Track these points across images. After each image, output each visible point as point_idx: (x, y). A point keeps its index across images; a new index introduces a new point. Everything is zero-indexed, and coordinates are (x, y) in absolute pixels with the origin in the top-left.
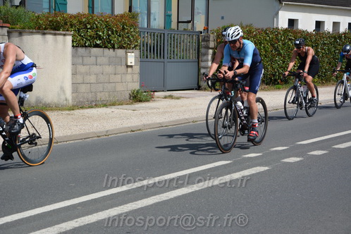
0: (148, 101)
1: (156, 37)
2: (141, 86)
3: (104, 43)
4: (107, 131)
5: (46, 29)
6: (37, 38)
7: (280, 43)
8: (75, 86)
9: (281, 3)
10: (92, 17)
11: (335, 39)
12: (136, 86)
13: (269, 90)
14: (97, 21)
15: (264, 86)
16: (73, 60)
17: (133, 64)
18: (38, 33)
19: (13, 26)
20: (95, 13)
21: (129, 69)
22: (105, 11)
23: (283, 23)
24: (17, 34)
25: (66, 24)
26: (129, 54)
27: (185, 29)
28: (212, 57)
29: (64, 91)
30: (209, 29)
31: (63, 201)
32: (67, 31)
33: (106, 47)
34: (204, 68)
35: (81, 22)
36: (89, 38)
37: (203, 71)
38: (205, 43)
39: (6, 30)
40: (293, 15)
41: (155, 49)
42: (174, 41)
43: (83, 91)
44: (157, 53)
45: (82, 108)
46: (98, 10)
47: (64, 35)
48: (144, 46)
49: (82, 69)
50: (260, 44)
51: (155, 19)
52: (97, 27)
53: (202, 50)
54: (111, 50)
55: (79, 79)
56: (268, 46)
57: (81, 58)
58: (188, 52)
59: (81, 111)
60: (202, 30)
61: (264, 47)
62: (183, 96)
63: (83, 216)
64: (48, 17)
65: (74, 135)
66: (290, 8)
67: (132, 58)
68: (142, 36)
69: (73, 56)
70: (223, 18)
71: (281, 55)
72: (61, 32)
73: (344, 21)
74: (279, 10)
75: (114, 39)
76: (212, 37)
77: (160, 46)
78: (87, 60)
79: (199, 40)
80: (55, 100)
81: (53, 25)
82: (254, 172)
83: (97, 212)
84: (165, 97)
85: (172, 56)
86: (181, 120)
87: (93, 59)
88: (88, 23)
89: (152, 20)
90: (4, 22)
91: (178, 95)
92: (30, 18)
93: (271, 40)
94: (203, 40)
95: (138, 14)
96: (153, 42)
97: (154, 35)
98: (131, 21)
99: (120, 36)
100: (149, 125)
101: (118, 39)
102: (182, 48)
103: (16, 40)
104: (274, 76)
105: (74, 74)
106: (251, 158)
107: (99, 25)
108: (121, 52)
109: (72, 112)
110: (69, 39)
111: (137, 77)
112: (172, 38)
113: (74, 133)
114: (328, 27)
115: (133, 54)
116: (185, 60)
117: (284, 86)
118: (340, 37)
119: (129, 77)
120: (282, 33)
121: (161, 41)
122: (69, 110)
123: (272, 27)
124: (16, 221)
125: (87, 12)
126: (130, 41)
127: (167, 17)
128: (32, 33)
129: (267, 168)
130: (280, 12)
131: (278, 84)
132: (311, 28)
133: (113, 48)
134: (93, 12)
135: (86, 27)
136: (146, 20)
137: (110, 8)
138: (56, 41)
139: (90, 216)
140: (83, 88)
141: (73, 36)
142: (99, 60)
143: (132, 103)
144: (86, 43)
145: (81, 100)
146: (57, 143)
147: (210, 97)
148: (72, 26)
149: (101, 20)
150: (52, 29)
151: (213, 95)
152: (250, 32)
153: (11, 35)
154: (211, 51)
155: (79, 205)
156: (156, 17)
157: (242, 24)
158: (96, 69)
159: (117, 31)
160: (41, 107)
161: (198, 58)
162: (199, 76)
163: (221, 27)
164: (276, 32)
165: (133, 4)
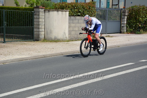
1: (103, 12)
3: (81, 14)
5: (58, 9)
6: (55, 13)
8: (70, 32)
10: (77, 4)
14: (79, 5)
16: (69, 21)
18: (55, 11)
19: (46, 8)
20: (78, 2)
22: (82, 1)
24: (47, 11)
25: (66, 7)
27: (115, 8)
28: (126, 19)
29: (65, 34)
30: (126, 8)
32: (67, 9)
33: (82, 16)
34: (123, 24)
35: (72, 6)
36: (75, 12)
37: (122, 25)
38: (124, 14)
39: (43, 10)
42: (110, 13)
44: (103, 18)
45: (72, 41)
47: (66, 11)
48: (98, 15)
49: (73, 25)
51: (103, 4)
52: (79, 8)
53: (122, 17)
55: (71, 29)
57: (72, 21)
58: (116, 17)
59: (72, 42)
60: (122, 8)
62: (114, 36)
63: (73, 84)
64: (60, 4)
65: (69, 52)
68: (97, 11)
69: (69, 20)
70: (132, 3)
72: (64, 10)
76: (127, 11)
77: (105, 15)
78: (75, 21)
79: (121, 12)
80: (62, 38)
81: (61, 7)
82: (144, 68)
83: (78, 83)
84: (106, 36)
85: (110, 19)
86: (113, 46)
87: (77, 21)
88: (75, 6)
89: (101, 4)
90: (43, 7)
91: (112, 36)
92: (52, 5)
94: (123, 12)
95: (96, 2)
96: (101, 13)
97: (102, 11)
98: (93, 5)
99: (88, 11)
101: (87, 13)
102: (114, 16)
103: (47, 14)
105: (69, 27)
106: (143, 62)
107: (79, 7)
109: (68, 42)
110: (68, 13)
112: (110, 12)
113: (69, 51)
116: (115, 21)
121: (105, 13)
122: (67, 41)
124: (47, 85)
125: (75, 2)
126: (92, 13)
127: (108, 3)
128: (53, 11)
134: (77, 2)
135: (74, 8)
136: (99, 5)
138: (62, 14)
139: (75, 84)
140: (73, 33)
141: (69, 12)
142: (80, 21)
144: (74, 14)
145: (72, 37)
146: (62, 55)
147: (125, 36)
148: (69, 7)
149: (81, 5)
150: (61, 9)
151: (127, 35)
152: (143, 8)
153: (45, 12)
154: (126, 17)
155: (71, 79)
156: (103, 3)
157: (140, 5)
158: (78, 25)
159: (87, 9)
160: (56, 40)
161: (121, 20)
162: (121, 27)
163: (131, 6)
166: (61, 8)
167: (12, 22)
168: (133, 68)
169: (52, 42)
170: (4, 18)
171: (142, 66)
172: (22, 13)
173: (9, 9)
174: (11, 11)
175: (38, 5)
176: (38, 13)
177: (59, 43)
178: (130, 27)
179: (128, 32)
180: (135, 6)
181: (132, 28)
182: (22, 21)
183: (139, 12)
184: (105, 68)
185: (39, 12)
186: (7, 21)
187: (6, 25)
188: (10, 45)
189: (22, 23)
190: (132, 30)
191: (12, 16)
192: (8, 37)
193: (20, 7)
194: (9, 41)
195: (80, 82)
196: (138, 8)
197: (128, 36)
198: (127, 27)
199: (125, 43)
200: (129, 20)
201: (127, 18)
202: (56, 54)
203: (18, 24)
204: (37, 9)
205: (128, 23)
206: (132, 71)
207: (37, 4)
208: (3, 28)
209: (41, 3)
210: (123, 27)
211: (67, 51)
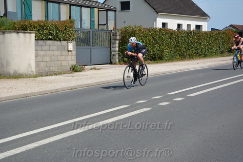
0: (81, 71)
2: (77, 62)
3: (54, 38)
4: (56, 90)
5: (19, 30)
6: (14, 35)
7: (157, 37)
8: (37, 63)
10: (47, 22)
11: (188, 34)
12: (74, 63)
13: (151, 64)
14: (50, 24)
15: (149, 61)
16: (35, 48)
17: (72, 50)
18: (14, 32)
21: (70, 53)
22: (55, 19)
23: (159, 25)
24: (1, 33)
25: (31, 26)
26: (69, 44)
27: (102, 29)
28: (118, 45)
29: (30, 66)
30: (117, 29)
31: (29, 131)
32: (32, 30)
33: (55, 40)
34: (114, 51)
35: (40, 26)
36: (45, 35)
38: (114, 37)
40: (165, 21)
41: (85, 40)
42: (96, 36)
43: (42, 66)
44: (86, 43)
45: (42, 76)
46: (51, 18)
47: (30, 33)
48: (78, 39)
49: (41, 53)
50: (146, 37)
51: (85, 23)
52: (50, 28)
53: (113, 41)
54: (59, 42)
55: (40, 59)
56: (151, 38)
57: (40, 47)
59: (41, 78)
61: (148, 39)
62: (102, 68)
64: (20, 23)
66: (163, 16)
67: (71, 46)
68: (77, 33)
69: (36, 45)
70: (124, 22)
71: (158, 43)
72: (28, 31)
73: (193, 24)
74: (157, 17)
75: (60, 35)
76: (118, 33)
77: (88, 39)
78: (44, 48)
79: (110, 35)
80: (26, 72)
82: (142, 111)
83: (49, 137)
84: (91, 69)
85: (95, 45)
86: (100, 82)
87: (48, 47)
88: (45, 26)
89: (83, 24)
91: (99, 68)
92: (9, 23)
93: (152, 35)
94: (113, 35)
95: (74, 20)
96: (83, 36)
97: (84, 33)
98: (70, 25)
99: (63, 33)
100: (82, 85)
101: (62, 35)
102: (101, 40)
104: (154, 55)
105: (37, 56)
106: (140, 103)
107: (51, 27)
108: (64, 43)
109: (36, 78)
110: (33, 35)
111: (74, 57)
112: (95, 34)
113: (37, 91)
114: (185, 28)
115: (72, 44)
116: (102, 47)
117: (160, 61)
118: (191, 33)
119: (69, 58)
120: (158, 31)
121: (88, 36)
122: (34, 77)
123: (153, 27)
125: (44, 19)
126: (70, 36)
127: (92, 22)
128: (11, 32)
129: (149, 109)
130: (158, 19)
131: (157, 60)
132: (175, 28)
133: (60, 40)
134: (48, 20)
135: (43, 29)
136: (79, 24)
137: (58, 17)
138: (25, 36)
140: (42, 64)
141: (36, 34)
142: (52, 48)
143: (71, 73)
144: (43, 38)
145: (41, 71)
146: (26, 97)
147: (118, 68)
148: (34, 28)
149: (52, 24)
150: (22, 30)
151: (119, 67)
152: (140, 30)
154: (118, 42)
155: (39, 133)
157: (135, 26)
158: (49, 53)
159: (61, 31)
160: (17, 76)
161: (110, 46)
162: (111, 56)
163: (123, 27)
164: (155, 29)
165: (72, 15)
166: (23, 28)
168: (128, 112)
169: (10, 78)
171: (139, 109)
177: (21, 79)
179: (122, 63)
180: (130, 27)
184: (90, 114)
195: (52, 136)
196: (133, 29)
198: (119, 55)
199: (117, 78)
200: (122, 45)
201: (120, 43)
202: (17, 96)
205: (121, 51)
206: (126, 117)
210: (114, 55)
211: (33, 91)
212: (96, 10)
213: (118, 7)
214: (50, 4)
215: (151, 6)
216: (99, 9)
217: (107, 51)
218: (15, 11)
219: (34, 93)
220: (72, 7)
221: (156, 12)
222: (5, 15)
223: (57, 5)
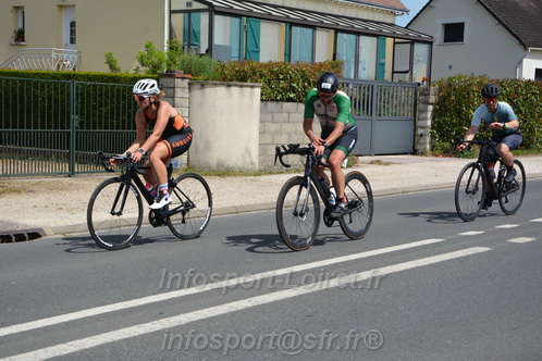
1: (362, 90)
3: (298, 97)
5: (231, 80)
6: (222, 90)
7: (521, 98)
8: (263, 147)
9: (526, 49)
10: (286, 66)
14: (291, 70)
16: (261, 117)
18: (222, 85)
19: (196, 78)
20: (292, 61)
22: (303, 59)
23: (528, 74)
24: (198, 86)
25: (254, 74)
27: (400, 81)
28: (432, 115)
29: (249, 153)
32: (256, 82)
33: (300, 101)
34: (422, 128)
35: (272, 72)
36: (281, 91)
37: (420, 131)
38: (424, 97)
39: (187, 81)
41: (361, 104)
42: (385, 94)
43: (272, 153)
45: (270, 173)
46: (295, 58)
47: (252, 87)
49: (272, 127)
51: (364, 69)
52: (291, 78)
53: (420, 106)
55: (268, 139)
57: (270, 115)
59: (269, 177)
62: (393, 161)
64: (235, 66)
65: (258, 205)
66: (538, 55)
69: (261, 112)
70: (450, 67)
71: (521, 112)
72: (249, 83)
74: (523, 57)
76: (432, 90)
77: (368, 100)
78: (278, 117)
79: (416, 94)
80: (239, 164)
82: (470, 253)
84: (372, 163)
85: (382, 112)
86: (388, 190)
87: (285, 115)
88: (281, 73)
89: (360, 69)
90: (185, 73)
91: (388, 161)
92: (215, 68)
93: (509, 95)
94: (422, 94)
95: (342, 63)
103: (197, 93)
105: (262, 133)
106: (469, 236)
107: (293, 76)
109: (258, 177)
110: (258, 91)
112: (383, 90)
113: (258, 202)
116: (394, 118)
117: (525, 151)
120: (523, 85)
121: (368, 94)
122: (255, 175)
123: (511, 78)
127: (380, 66)
128: (216, 85)
129: (487, 249)
130: (525, 60)
134: (289, 60)
135: (278, 78)
136: (353, 70)
137: (310, 55)
138: (242, 94)
140: (272, 150)
141: (263, 88)
142: (292, 117)
144: (277, 96)
146: (238, 213)
147: (428, 164)
148: (261, 76)
149: (296, 69)
150: (238, 80)
151: (432, 161)
152: (481, 84)
153: (193, 88)
154: (431, 108)
156: (366, 66)
157: (473, 74)
158: (288, 127)
160: (224, 172)
162: (416, 138)
163: (445, 77)
164: (516, 84)
165: (338, 51)
166: (239, 76)
167: (94, 116)
168: (439, 254)
170: (74, 104)
172: (124, 91)
173: (90, 80)
174: (95, 86)
175: (173, 68)
176: (171, 90)
177: (229, 178)
178: (442, 137)
179: (437, 152)
180: (460, 77)
181: (448, 140)
182: (124, 112)
183: (468, 94)
185: (174, 88)
186: (82, 114)
187: (76, 124)
188: (87, 183)
189: (124, 121)
190: (447, 145)
191: (95, 100)
192: (82, 160)
193: (122, 73)
194: (84, 172)
196: (465, 82)
197: (437, 164)
198: (433, 137)
199: (423, 183)
200: (440, 116)
201: (435, 111)
203: (112, 124)
204: (169, 80)
205: (437, 126)
207: (169, 65)
208: (69, 133)
209: (183, 61)
210: (421, 135)
211: (251, 201)
212: (389, 41)
213: (439, 35)
214: (296, 30)
215: (511, 32)
216: (397, 40)
217: (407, 128)
218: (228, 44)
219: (253, 205)
220: (339, 34)
221: (524, 44)
222: (209, 51)
223: (309, 31)
